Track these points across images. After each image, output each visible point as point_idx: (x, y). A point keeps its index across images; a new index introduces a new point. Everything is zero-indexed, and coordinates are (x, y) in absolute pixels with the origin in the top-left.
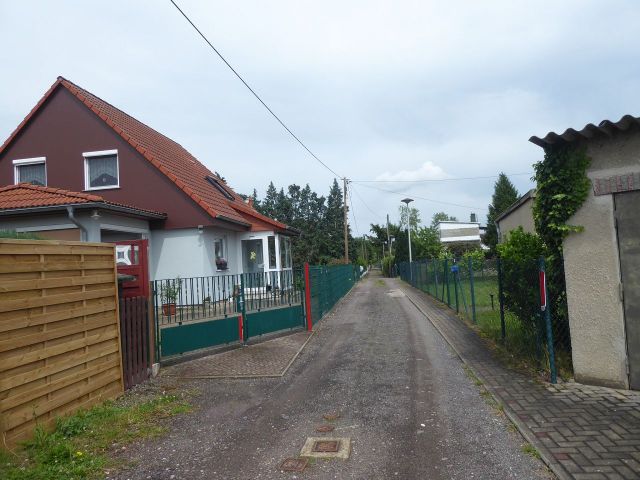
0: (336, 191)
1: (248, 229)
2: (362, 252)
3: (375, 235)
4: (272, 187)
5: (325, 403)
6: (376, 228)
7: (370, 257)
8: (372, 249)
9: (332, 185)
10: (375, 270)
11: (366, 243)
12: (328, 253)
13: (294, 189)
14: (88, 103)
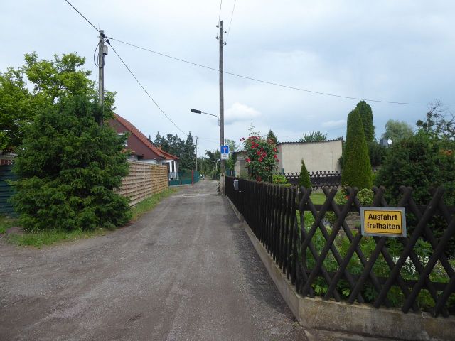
0: (190, 138)
1: (165, 159)
2: (202, 167)
3: (208, 157)
4: (158, 134)
5: (201, 187)
6: (209, 153)
7: (205, 170)
8: (207, 165)
9: (188, 134)
10: (208, 177)
11: (203, 162)
12: (186, 167)
13: (170, 136)
14: (119, 120)
